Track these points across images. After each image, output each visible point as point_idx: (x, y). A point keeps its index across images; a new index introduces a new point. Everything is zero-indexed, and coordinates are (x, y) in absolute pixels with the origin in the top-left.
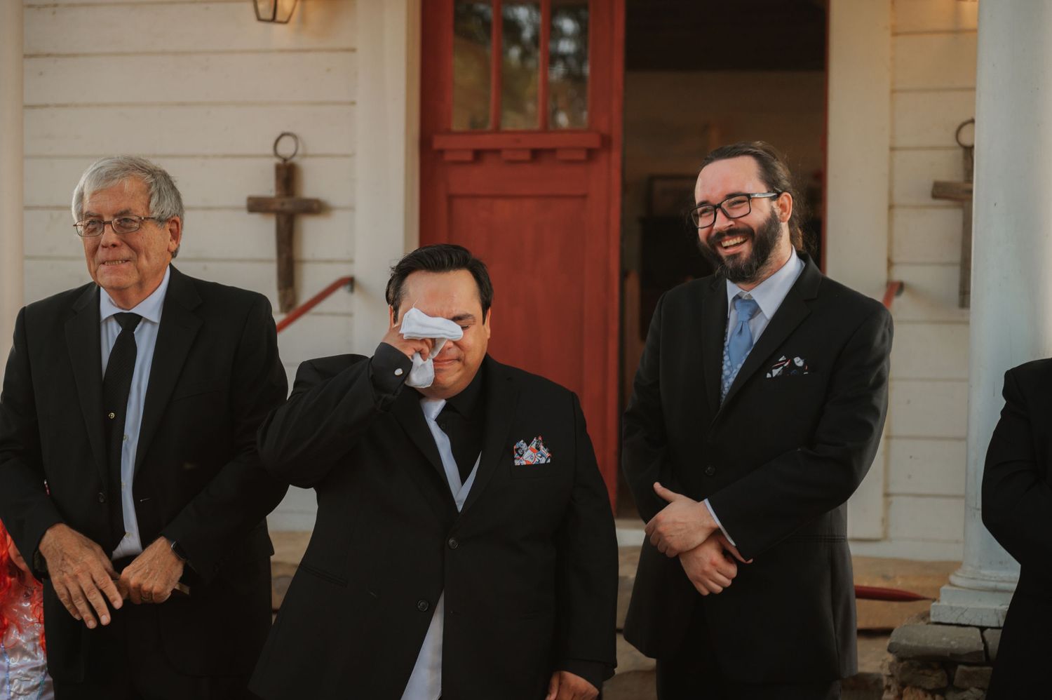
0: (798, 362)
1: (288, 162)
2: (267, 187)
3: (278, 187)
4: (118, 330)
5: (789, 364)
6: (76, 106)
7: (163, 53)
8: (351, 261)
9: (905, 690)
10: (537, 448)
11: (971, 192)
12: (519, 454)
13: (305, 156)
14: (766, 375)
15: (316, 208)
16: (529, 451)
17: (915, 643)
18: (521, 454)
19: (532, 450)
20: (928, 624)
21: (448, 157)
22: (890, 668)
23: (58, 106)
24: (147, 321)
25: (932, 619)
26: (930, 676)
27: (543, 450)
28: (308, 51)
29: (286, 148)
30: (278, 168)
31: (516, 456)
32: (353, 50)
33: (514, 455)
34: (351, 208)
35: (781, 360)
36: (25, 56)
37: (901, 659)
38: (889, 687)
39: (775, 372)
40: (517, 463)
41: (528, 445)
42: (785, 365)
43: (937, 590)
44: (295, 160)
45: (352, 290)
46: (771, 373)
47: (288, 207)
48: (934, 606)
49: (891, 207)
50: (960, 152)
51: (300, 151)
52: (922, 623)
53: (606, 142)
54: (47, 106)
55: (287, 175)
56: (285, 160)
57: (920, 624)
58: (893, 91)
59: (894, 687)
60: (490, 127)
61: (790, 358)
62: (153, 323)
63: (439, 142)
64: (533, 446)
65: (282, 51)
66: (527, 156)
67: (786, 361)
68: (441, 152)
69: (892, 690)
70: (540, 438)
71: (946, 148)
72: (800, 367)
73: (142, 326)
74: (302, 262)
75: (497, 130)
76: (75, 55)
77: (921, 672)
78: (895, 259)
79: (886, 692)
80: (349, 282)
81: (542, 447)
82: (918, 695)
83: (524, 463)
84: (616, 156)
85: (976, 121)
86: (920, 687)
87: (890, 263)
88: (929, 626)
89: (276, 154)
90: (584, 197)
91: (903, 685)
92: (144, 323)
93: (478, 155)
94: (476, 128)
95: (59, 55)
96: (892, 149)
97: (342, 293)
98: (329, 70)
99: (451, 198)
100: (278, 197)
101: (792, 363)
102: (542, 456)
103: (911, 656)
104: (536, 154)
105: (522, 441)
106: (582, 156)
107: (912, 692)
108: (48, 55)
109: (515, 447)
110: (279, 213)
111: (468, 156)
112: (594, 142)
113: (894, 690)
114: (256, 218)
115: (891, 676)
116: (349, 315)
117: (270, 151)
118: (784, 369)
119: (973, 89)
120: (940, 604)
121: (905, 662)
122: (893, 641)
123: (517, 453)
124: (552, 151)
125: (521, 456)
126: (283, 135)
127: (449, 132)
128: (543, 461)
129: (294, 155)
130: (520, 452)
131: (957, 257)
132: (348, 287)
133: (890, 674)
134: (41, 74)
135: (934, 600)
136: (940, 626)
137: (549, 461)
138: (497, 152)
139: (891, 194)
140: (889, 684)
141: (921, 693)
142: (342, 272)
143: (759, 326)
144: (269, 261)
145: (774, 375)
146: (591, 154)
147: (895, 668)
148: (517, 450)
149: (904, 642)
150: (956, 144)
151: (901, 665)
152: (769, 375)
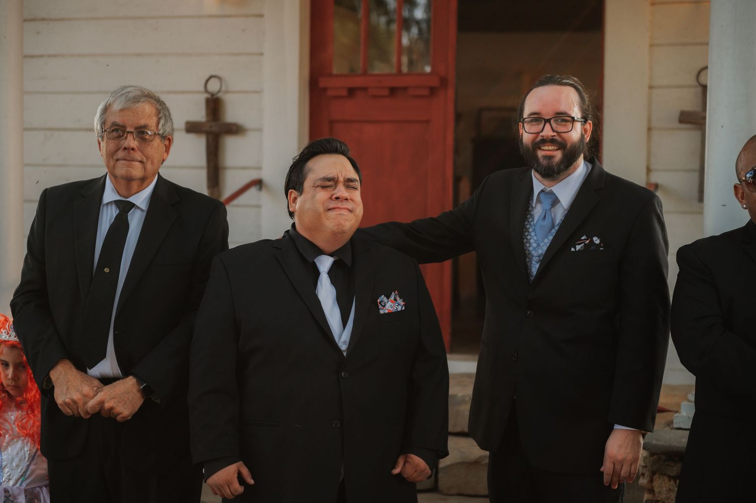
0: (596, 241)
1: (215, 97)
2: (199, 115)
3: (208, 115)
4: (116, 212)
5: (590, 242)
6: (63, 56)
7: (126, 18)
8: (259, 168)
9: (655, 477)
10: (395, 299)
11: (705, 118)
12: (382, 305)
13: (227, 92)
14: (571, 249)
15: (235, 130)
16: (390, 303)
17: (661, 443)
18: (383, 305)
19: (391, 301)
20: (672, 429)
21: (330, 93)
22: (644, 461)
23: (50, 56)
24: (138, 208)
25: (675, 426)
26: (673, 466)
27: (400, 301)
28: (230, 16)
29: (214, 86)
30: (208, 101)
31: (380, 307)
32: (261, 16)
33: (378, 307)
34: (260, 130)
35: (583, 238)
36: (25, 20)
37: (652, 454)
38: (643, 475)
39: (578, 247)
40: (382, 312)
41: (388, 299)
42: (586, 242)
43: (679, 405)
44: (220, 95)
45: (260, 189)
46: (575, 248)
47: (214, 129)
48: (676, 417)
49: (649, 129)
50: (700, 89)
51: (223, 89)
52: (667, 429)
53: (444, 82)
54: (42, 56)
55: (214, 105)
56: (213, 95)
57: (666, 429)
58: (651, 46)
59: (647, 474)
60: (360, 72)
61: (590, 237)
62: (142, 210)
63: (323, 82)
64: (392, 298)
65: (211, 16)
66: (386, 92)
67: (587, 240)
68: (325, 89)
69: (645, 476)
70: (396, 292)
71: (689, 86)
72: (598, 244)
73: (134, 211)
74: (225, 168)
75: (365, 73)
76: (62, 20)
77: (667, 463)
78: (652, 167)
79: (641, 478)
80: (258, 183)
81: (398, 298)
82: (664, 480)
83: (386, 311)
84: (451, 93)
85: (709, 67)
86: (665, 475)
87: (649, 170)
88: (672, 430)
89: (206, 91)
90: (428, 122)
91: (653, 473)
92: (135, 208)
93: (352, 92)
94: (352, 73)
95: (51, 20)
96: (651, 87)
97: (253, 191)
98: (244, 30)
99: (332, 122)
100: (208, 121)
101: (592, 241)
102: (399, 305)
103: (659, 452)
104: (393, 91)
105: (383, 296)
106: (426, 92)
107: (660, 478)
108: (43, 19)
109: (378, 301)
110: (208, 134)
111: (344, 93)
112: (435, 82)
113: (647, 476)
114: (192, 137)
115: (645, 467)
116: (258, 206)
117: (202, 88)
118: (585, 245)
119: (707, 44)
120: (681, 415)
121: (655, 457)
122: (646, 441)
123: (381, 304)
124: (405, 89)
125: (384, 306)
126: (211, 77)
127: (330, 75)
128: (399, 308)
129: (219, 92)
130: (383, 304)
131: (697, 166)
132: (258, 187)
133: (644, 465)
134: (38, 33)
135: (677, 412)
136: (680, 431)
137: (403, 308)
138: (365, 89)
139: (649, 120)
140: (644, 472)
141: (666, 479)
142: (253, 175)
143: (559, 214)
144: (201, 168)
145: (577, 250)
146: (433, 91)
147: (648, 460)
148: (380, 303)
149: (654, 442)
150: (697, 84)
151: (652, 459)
152: (573, 249)
